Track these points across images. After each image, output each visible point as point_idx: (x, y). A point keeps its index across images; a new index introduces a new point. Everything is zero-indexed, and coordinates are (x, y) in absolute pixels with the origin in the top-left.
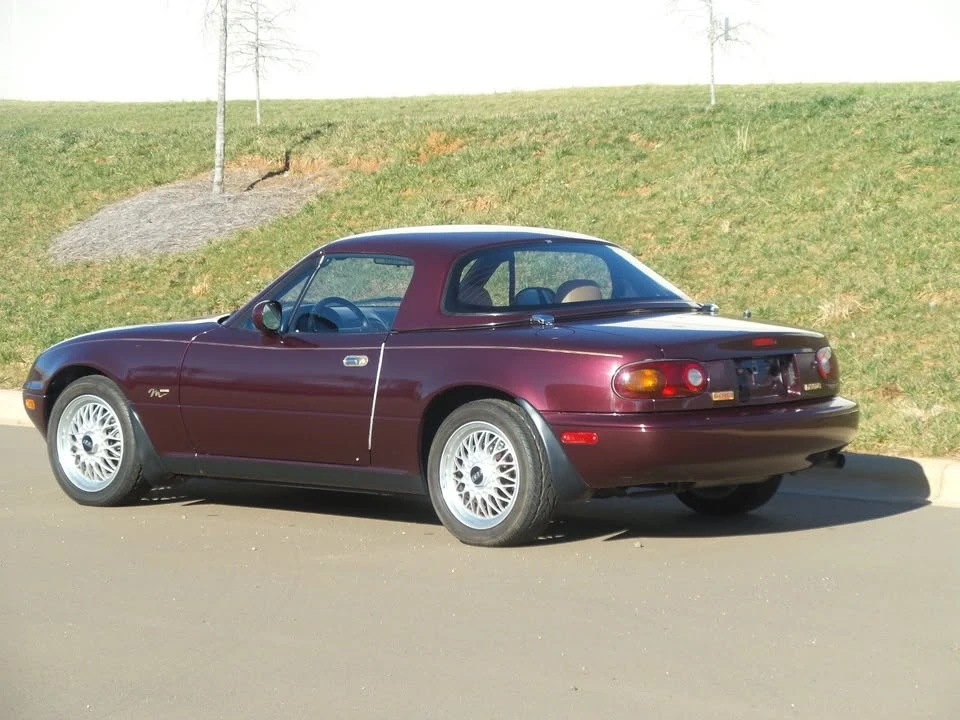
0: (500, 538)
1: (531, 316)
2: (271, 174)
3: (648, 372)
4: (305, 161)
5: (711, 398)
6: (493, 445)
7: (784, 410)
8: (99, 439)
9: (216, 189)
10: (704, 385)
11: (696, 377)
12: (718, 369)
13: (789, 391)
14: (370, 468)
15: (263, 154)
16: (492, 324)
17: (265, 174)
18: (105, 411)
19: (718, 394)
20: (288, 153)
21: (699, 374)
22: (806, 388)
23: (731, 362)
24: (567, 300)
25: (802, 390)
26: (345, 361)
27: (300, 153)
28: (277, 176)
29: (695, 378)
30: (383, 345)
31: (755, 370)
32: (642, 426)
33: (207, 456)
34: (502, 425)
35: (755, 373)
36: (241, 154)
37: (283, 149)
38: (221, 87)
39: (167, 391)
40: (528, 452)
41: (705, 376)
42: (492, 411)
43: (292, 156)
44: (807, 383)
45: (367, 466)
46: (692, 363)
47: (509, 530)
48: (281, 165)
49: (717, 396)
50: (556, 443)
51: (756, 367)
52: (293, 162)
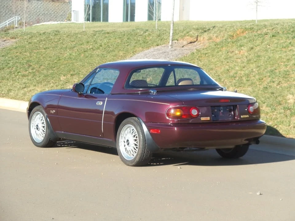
0: (134, 164)
1: (149, 90)
2: (191, 43)
3: (178, 110)
4: (202, 38)
5: (201, 119)
6: (133, 132)
7: (235, 124)
8: (40, 126)
9: (170, 47)
10: (198, 115)
11: (196, 112)
12: (204, 110)
13: (236, 118)
14: (104, 139)
15: (190, 36)
16: (139, 92)
17: (189, 42)
18: (42, 117)
19: (203, 118)
20: (198, 36)
21: (196, 111)
22: (242, 117)
23: (210, 107)
24: (180, 84)
25: (240, 117)
26: (97, 103)
27: (201, 36)
28: (193, 43)
29: (194, 112)
30: (107, 98)
31: (222, 110)
32: (176, 128)
33: (65, 133)
34: (135, 126)
35: (222, 111)
36: (185, 36)
37: (197, 35)
38: (172, 15)
39: (55, 111)
40: (141, 135)
41: (198, 111)
42: (132, 121)
43: (198, 37)
44: (242, 115)
45: (103, 138)
46: (193, 107)
47: (136, 161)
48: (195, 40)
49: (203, 119)
50: (148, 132)
51: (222, 109)
52: (199, 39)
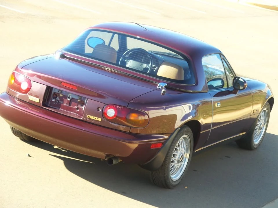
25: (85, 116)
31: (69, 98)
